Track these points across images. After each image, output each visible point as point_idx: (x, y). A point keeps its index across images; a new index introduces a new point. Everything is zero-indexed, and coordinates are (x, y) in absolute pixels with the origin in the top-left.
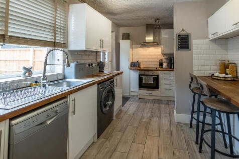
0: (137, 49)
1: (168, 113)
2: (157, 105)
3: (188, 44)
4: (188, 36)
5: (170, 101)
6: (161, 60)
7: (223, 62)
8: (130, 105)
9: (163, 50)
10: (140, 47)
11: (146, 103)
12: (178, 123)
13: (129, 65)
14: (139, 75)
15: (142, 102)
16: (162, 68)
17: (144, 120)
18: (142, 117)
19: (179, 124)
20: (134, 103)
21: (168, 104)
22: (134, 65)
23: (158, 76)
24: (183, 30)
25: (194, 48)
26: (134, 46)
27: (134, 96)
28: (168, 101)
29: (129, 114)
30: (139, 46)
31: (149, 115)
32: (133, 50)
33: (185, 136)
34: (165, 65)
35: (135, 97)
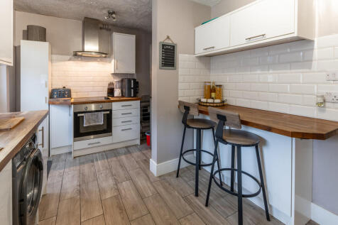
0: (62, 63)
1: (138, 166)
2: (115, 159)
3: (174, 60)
4: (174, 47)
5: (130, 146)
6: (111, 84)
7: (209, 84)
8: (62, 176)
9: (116, 67)
10: (70, 60)
11: (92, 161)
12: (160, 177)
13: (47, 96)
14: (75, 114)
15: (83, 163)
16: (113, 96)
17: (108, 195)
18: (102, 191)
19: (162, 177)
20: (67, 170)
21: (129, 152)
22: (59, 95)
23: (111, 111)
24: (168, 37)
25: (180, 66)
26: (54, 57)
27: (60, 155)
28: (127, 147)
29: (68, 196)
30: (68, 57)
31: (111, 182)
32: (54, 64)
33: (178, 193)
34: (117, 92)
35: (63, 157)
